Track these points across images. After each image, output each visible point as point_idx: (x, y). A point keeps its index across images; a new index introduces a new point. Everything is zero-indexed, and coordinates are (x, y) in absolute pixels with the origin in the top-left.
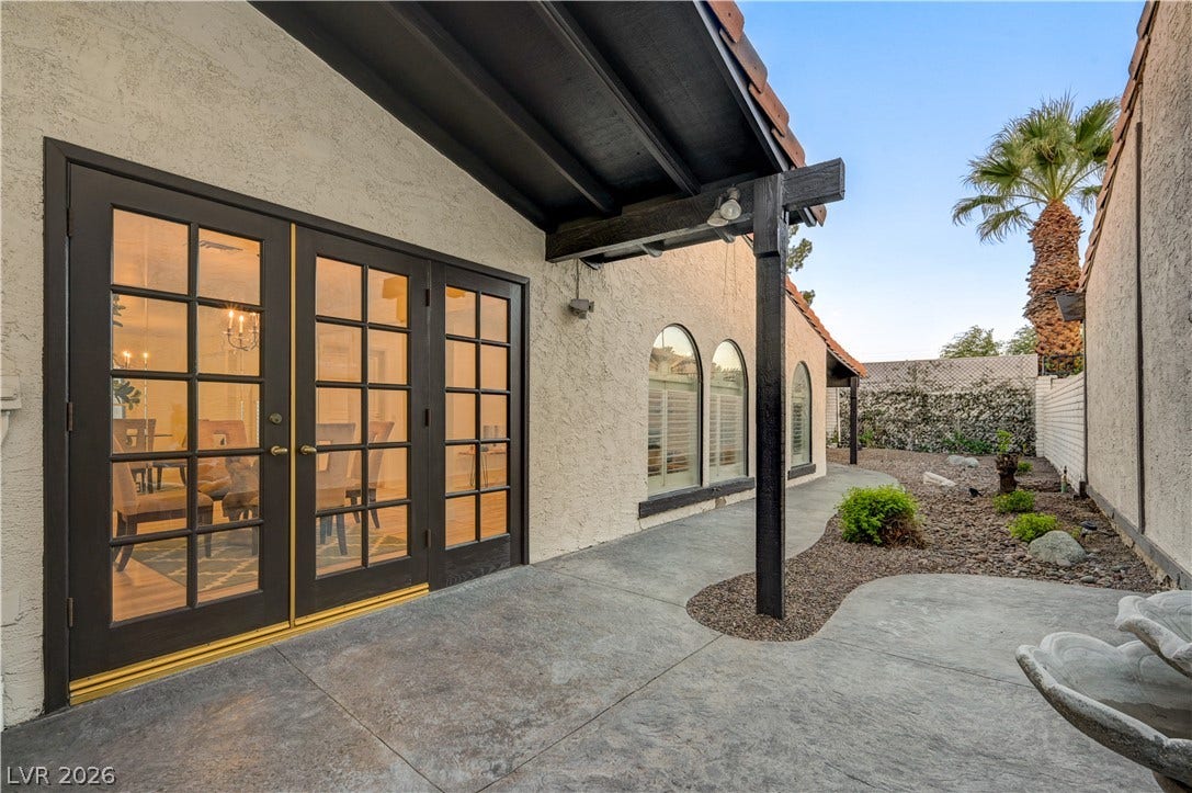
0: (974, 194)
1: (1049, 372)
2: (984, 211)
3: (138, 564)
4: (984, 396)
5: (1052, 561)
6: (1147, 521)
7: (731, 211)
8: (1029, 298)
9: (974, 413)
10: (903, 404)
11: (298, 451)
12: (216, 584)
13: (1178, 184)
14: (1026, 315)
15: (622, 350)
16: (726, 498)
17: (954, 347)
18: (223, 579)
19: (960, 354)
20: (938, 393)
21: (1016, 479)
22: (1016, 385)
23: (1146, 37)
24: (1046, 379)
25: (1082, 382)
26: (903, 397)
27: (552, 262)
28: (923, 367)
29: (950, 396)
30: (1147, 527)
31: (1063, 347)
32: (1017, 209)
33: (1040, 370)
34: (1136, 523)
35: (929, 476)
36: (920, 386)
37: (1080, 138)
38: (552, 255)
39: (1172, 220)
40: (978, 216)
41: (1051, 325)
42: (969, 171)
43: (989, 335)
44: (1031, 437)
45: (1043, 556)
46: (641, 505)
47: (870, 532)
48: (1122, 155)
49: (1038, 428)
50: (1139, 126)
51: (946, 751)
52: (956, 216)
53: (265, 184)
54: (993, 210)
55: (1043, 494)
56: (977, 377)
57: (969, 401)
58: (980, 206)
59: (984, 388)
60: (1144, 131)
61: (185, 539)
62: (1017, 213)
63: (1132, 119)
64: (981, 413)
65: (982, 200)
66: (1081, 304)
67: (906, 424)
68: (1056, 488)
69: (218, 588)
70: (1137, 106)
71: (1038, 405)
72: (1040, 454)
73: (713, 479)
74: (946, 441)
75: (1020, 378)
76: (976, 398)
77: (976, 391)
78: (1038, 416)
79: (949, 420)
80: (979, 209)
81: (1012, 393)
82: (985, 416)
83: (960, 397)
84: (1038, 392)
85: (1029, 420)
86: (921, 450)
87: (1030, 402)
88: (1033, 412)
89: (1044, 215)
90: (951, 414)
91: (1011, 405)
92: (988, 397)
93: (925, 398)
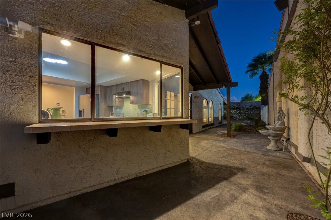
0: (249, 69)
1: (263, 104)
9: (250, 112)
10: (236, 110)
14: (259, 93)
16: (211, 126)
17: (244, 97)
20: (242, 108)
21: (258, 124)
22: (258, 107)
24: (263, 106)
25: (268, 107)
28: (240, 103)
29: (245, 109)
35: (242, 124)
36: (239, 107)
37: (269, 60)
40: (250, 73)
42: (247, 65)
43: (252, 95)
44: (260, 117)
49: (262, 115)
52: (246, 73)
54: (252, 72)
56: (250, 105)
59: (251, 107)
62: (256, 73)
63: (273, 72)
67: (236, 114)
71: (262, 110)
72: (262, 120)
73: (209, 123)
74: (244, 118)
75: (258, 105)
76: (250, 109)
77: (250, 108)
78: (262, 113)
79: (245, 113)
80: (250, 72)
81: (257, 108)
82: (252, 113)
83: (247, 109)
84: (261, 108)
85: (260, 113)
86: (239, 119)
87: (260, 110)
88: (260, 112)
89: (262, 73)
90: (245, 112)
91: (256, 111)
92: (252, 109)
93: (240, 109)
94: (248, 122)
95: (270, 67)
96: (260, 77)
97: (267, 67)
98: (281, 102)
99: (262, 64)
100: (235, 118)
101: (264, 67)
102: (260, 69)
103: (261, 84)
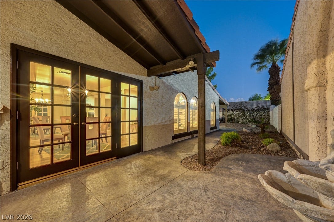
0: (256, 61)
1: (273, 104)
2: (258, 65)
3: (45, 152)
4: (258, 110)
5: (273, 150)
6: (295, 140)
7: (191, 64)
8: (269, 86)
9: (256, 114)
10: (238, 112)
11: (81, 124)
12: (63, 157)
13: (302, 57)
14: (268, 91)
15: (167, 99)
16: (194, 135)
17: (251, 98)
18: (65, 156)
19: (252, 100)
20: (247, 109)
21: (265, 130)
22: (266, 107)
23: (294, 22)
24: (273, 106)
25: (281, 106)
26: (238, 110)
27: (149, 77)
28: (243, 103)
29: (250, 110)
30: (295, 142)
31: (277, 98)
32: (265, 65)
33: (271, 104)
34: (293, 140)
35: (244, 130)
36: (243, 108)
37: (281, 48)
38: (149, 75)
39: (301, 66)
40: (256, 67)
41: (274, 93)
43: (260, 95)
44: (269, 120)
45: (270, 149)
46: (173, 137)
47: (228, 143)
48: (289, 51)
49: (271, 117)
50: (293, 43)
51: (243, 200)
52: (251, 67)
53: (72, 56)
55: (271, 134)
56: (256, 105)
57: (254, 111)
58: (257, 64)
59: (258, 108)
60: (294, 44)
61: (50, 146)
62: (265, 66)
63: (291, 42)
64: (257, 114)
65: (257, 63)
66: (280, 87)
67: (239, 117)
68: (275, 132)
69: (63, 158)
70: (292, 38)
71: (271, 112)
72: (271, 124)
73: (191, 130)
74: (249, 121)
75: (266, 106)
76: (256, 111)
77: (256, 109)
78: (271, 115)
79: (250, 116)
80: (256, 65)
81: (265, 109)
82: (258, 115)
83: (252, 110)
84: (271, 109)
85: (269, 116)
86: (243, 123)
87: (269, 111)
88: (269, 114)
89: (272, 66)
90: (250, 114)
91: (264, 112)
92: (259, 110)
93: (244, 110)
94: (253, 126)
95: (283, 58)
96: (269, 71)
97: (278, 58)
98: (325, 86)
99: (272, 53)
100: (238, 121)
101: (275, 58)
102: (270, 61)
103: (270, 79)
